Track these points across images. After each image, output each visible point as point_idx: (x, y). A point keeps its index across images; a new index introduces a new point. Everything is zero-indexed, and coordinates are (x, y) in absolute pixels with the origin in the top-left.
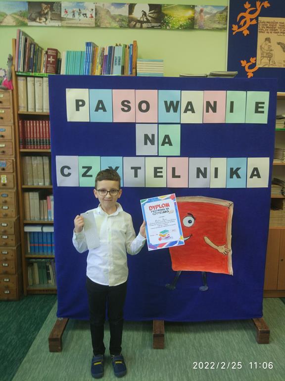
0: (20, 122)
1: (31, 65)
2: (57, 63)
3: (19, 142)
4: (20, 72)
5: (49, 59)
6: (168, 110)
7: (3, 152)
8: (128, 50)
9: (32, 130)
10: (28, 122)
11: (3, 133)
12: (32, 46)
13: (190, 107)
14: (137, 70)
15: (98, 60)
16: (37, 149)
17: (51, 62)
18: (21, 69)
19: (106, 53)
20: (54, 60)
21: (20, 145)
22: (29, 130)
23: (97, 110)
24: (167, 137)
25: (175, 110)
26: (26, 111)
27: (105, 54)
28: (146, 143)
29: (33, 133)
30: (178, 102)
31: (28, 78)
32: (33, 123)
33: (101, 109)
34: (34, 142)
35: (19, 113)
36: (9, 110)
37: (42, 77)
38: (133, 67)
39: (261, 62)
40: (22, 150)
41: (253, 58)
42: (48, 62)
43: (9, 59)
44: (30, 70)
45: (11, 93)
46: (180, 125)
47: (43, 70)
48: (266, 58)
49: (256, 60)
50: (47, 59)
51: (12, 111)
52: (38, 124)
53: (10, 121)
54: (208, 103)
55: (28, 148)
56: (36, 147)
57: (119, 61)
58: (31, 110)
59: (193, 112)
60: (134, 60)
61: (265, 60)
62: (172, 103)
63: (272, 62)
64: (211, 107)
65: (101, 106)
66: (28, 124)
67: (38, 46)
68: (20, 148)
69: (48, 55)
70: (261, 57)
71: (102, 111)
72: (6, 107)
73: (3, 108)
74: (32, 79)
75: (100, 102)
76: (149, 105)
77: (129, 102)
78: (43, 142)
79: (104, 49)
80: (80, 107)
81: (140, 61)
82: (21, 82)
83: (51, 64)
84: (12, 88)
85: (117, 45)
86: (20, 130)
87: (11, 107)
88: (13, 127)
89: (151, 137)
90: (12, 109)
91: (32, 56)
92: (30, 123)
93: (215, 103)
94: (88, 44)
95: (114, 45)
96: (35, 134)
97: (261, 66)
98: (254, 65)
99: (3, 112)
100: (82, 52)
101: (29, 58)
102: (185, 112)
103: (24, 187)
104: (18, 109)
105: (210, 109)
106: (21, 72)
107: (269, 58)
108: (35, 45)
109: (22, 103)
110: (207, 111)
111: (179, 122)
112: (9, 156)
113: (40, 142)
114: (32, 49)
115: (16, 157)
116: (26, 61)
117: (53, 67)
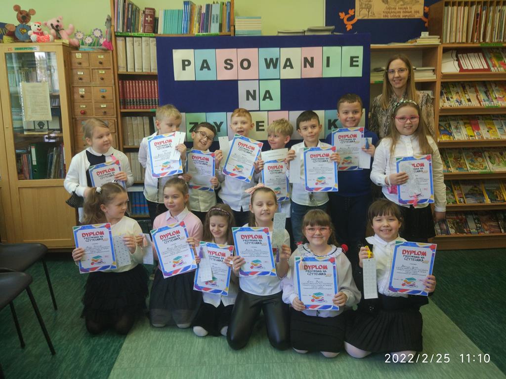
0: (120, 82)
1: (130, 25)
2: (155, 21)
3: (120, 103)
4: (119, 32)
5: (147, 19)
6: (268, 67)
7: (105, 112)
8: (225, 8)
9: (131, 91)
10: (127, 82)
11: (104, 94)
12: (130, 6)
13: (289, 64)
14: (236, 27)
15: (196, 18)
16: (137, 108)
17: (149, 21)
18: (120, 30)
19: (204, 11)
20: (151, 19)
21: (120, 105)
22: (128, 90)
23: (201, 69)
24: (268, 92)
25: (275, 67)
26: (125, 71)
27: (202, 12)
28: (248, 99)
29: (133, 93)
30: (277, 59)
31: (127, 39)
32: (132, 83)
33: (205, 68)
34: (134, 102)
35: (119, 73)
36: (110, 71)
37: (141, 37)
38: (231, 24)
39: (360, 13)
40: (123, 111)
41: (351, 10)
42: (145, 21)
43: (107, 19)
44: (129, 30)
45: (111, 53)
46: (279, 81)
47: (141, 30)
48: (365, 10)
49: (354, 12)
50: (145, 19)
51: (112, 72)
52: (137, 84)
53: (111, 81)
54: (306, 60)
55: (128, 109)
56: (136, 108)
57: (217, 19)
58: (130, 70)
59: (292, 67)
60: (231, 17)
61: (365, 12)
62: (271, 60)
63: (371, 13)
64: (308, 62)
65: (205, 65)
66: (128, 84)
67: (136, 6)
68: (120, 109)
69: (145, 15)
70: (360, 8)
71: (206, 69)
72: (107, 68)
73: (104, 69)
74: (131, 39)
75: (205, 61)
76: (250, 62)
77: (231, 60)
78: (143, 102)
79: (201, 7)
80: (186, 67)
81: (239, 18)
82: (120, 42)
83: (148, 23)
84: (112, 49)
85: (214, 3)
86: (120, 90)
87: (111, 67)
88: (114, 87)
89: (252, 93)
90: (112, 69)
91: (130, 16)
92: (129, 83)
93: (312, 58)
94: (186, 3)
95: (211, 3)
96: (134, 94)
97: (360, 18)
98: (353, 17)
99: (104, 72)
100: (179, 10)
101: (128, 18)
102: (284, 68)
103: (125, 147)
104: (118, 70)
105: (307, 64)
106: (121, 33)
107: (368, 10)
108: (133, 5)
109: (121, 63)
110: (305, 66)
111: (279, 78)
112: (110, 117)
113: (140, 102)
114: (130, 9)
115: (117, 118)
116: (126, 21)
117: (151, 26)
